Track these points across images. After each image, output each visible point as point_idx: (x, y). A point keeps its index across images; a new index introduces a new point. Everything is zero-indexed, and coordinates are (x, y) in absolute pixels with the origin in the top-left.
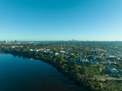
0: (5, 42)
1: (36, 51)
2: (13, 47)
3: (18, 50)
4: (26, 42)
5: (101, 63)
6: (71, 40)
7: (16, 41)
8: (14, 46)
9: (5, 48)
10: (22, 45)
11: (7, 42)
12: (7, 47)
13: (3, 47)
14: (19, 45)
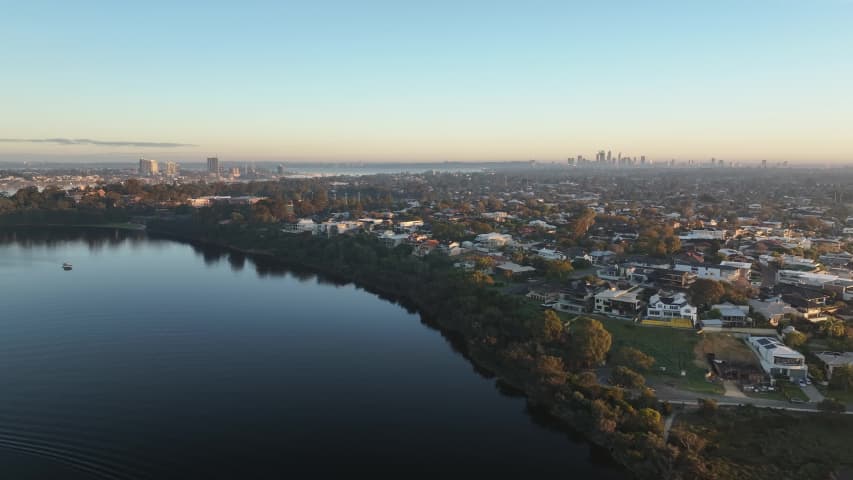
0: (144, 165)
1: (335, 229)
2: (199, 202)
4: (279, 170)
5: (716, 315)
8: (203, 195)
9: (149, 208)
10: (250, 189)
11: (155, 168)
14: (236, 190)
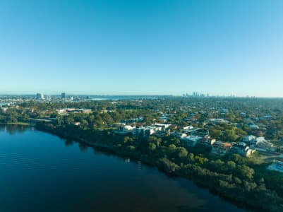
0: (38, 96)
1: (148, 132)
2: (61, 112)
3: (77, 124)
4: (87, 97)
6: (191, 94)
7: (63, 95)
8: (62, 108)
9: (38, 115)
11: (42, 96)
12: (44, 112)
13: (33, 111)
